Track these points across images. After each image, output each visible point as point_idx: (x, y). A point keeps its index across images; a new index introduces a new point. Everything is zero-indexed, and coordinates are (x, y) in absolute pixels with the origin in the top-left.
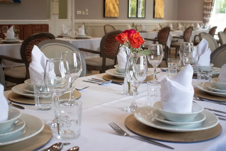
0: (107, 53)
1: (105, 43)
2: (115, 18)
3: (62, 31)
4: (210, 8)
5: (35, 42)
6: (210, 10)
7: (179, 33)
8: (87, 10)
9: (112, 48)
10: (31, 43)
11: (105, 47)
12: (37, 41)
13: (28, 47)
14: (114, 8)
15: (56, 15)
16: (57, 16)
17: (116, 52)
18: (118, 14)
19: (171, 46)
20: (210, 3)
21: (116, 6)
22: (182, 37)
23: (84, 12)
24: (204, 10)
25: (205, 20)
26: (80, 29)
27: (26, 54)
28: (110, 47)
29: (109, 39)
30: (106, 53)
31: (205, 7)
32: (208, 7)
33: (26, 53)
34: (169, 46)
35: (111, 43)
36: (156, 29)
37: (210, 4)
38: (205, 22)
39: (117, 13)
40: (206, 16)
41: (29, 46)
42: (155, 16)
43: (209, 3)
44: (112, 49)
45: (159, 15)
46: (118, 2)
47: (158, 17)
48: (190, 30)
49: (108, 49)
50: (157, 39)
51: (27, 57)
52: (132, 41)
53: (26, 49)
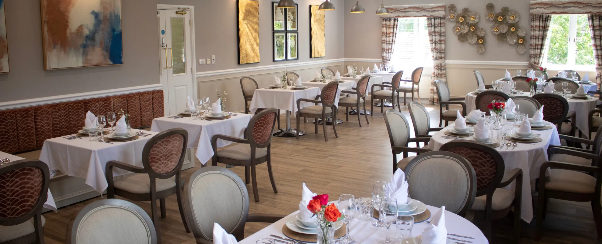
0: (257, 141)
1: (253, 128)
2: (255, 64)
3: (187, 106)
4: (391, 41)
5: (162, 143)
6: (391, 42)
7: (350, 83)
8: (214, 57)
9: (263, 132)
10: (156, 145)
11: (254, 134)
12: (164, 141)
13: (152, 151)
14: (253, 49)
15: (170, 68)
16: (171, 70)
17: (268, 137)
18: (259, 58)
19: (340, 104)
20: (391, 33)
21: (255, 46)
22: (355, 91)
23: (209, 60)
24: (383, 43)
25: (384, 58)
26: (214, 104)
27: (149, 161)
28: (261, 132)
29: (259, 121)
30: (255, 141)
31: (384, 39)
32: (388, 39)
33: (150, 159)
34: (337, 106)
35: (262, 126)
36: (317, 80)
37: (391, 35)
38: (385, 60)
39: (257, 56)
40: (386, 52)
41: (154, 149)
42: (313, 56)
43: (389, 34)
44: (263, 134)
45: (318, 53)
46: (258, 41)
47: (317, 56)
48: (367, 80)
49: (259, 135)
50: (320, 99)
51: (150, 164)
52: (328, 216)
53: (150, 153)
